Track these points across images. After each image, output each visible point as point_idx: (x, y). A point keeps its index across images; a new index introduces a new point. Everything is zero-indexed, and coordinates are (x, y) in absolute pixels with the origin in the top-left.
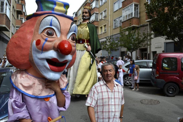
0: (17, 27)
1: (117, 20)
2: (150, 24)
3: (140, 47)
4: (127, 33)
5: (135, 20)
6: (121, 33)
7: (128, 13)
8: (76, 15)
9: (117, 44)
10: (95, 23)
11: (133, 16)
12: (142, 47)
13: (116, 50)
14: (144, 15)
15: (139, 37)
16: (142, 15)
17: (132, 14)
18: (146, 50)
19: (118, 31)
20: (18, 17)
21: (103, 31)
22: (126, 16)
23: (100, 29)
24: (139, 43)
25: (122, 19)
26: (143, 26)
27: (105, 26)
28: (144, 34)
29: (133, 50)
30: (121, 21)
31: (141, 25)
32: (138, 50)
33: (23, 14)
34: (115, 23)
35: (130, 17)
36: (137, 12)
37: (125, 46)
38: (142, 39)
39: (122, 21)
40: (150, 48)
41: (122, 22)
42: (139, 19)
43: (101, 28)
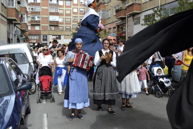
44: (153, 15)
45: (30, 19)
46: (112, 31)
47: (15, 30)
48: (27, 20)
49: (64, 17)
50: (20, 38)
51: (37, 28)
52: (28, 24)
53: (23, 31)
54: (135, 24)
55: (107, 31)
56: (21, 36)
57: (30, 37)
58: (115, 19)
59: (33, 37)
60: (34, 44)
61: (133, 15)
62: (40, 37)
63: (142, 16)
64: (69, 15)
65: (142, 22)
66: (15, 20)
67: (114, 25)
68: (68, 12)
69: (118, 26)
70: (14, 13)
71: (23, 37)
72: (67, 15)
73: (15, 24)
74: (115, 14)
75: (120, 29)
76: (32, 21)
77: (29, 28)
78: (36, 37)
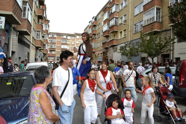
0: (38, 31)
1: (138, 24)
2: (173, 29)
3: (161, 52)
4: (148, 38)
5: (156, 25)
6: (141, 38)
7: (149, 17)
8: (96, 19)
9: (137, 49)
10: (115, 28)
11: (155, 20)
12: (164, 53)
13: (136, 56)
14: (166, 19)
15: (161, 42)
16: (164, 19)
17: (153, 18)
18: (168, 56)
19: (138, 36)
20: (38, 21)
21: (123, 36)
22: (148, 20)
23: (119, 34)
24: (161, 49)
25: (143, 23)
26: (166, 31)
27: (125, 30)
28: (165, 39)
29: (155, 56)
30: (141, 25)
31: (163, 29)
32: (160, 56)
33: (44, 19)
34: (136, 28)
35: (152, 22)
36: (159, 16)
37: (145, 52)
38: (163, 44)
39: (143, 25)
40: (173, 54)
41: (143, 27)
42: (161, 23)
43: (121, 32)
44: (125, 47)
45: (49, 47)
46: (100, 55)
47: (40, 53)
48: (47, 47)
49: (71, 46)
50: (43, 58)
51: (53, 53)
52: (48, 50)
53: (45, 54)
54: (114, 52)
55: (97, 55)
56: (44, 57)
57: (49, 58)
58: (102, 48)
59: (51, 58)
60: (51, 62)
61: (113, 46)
62: (55, 58)
63: (118, 47)
64: (74, 45)
65: (119, 51)
66: (40, 47)
67: (101, 52)
68: (73, 43)
69: (104, 53)
70: (40, 43)
71: (45, 57)
72: (72, 45)
73: (40, 50)
74: (102, 45)
75: (105, 55)
76: (50, 48)
77: (49, 52)
78: (52, 58)
